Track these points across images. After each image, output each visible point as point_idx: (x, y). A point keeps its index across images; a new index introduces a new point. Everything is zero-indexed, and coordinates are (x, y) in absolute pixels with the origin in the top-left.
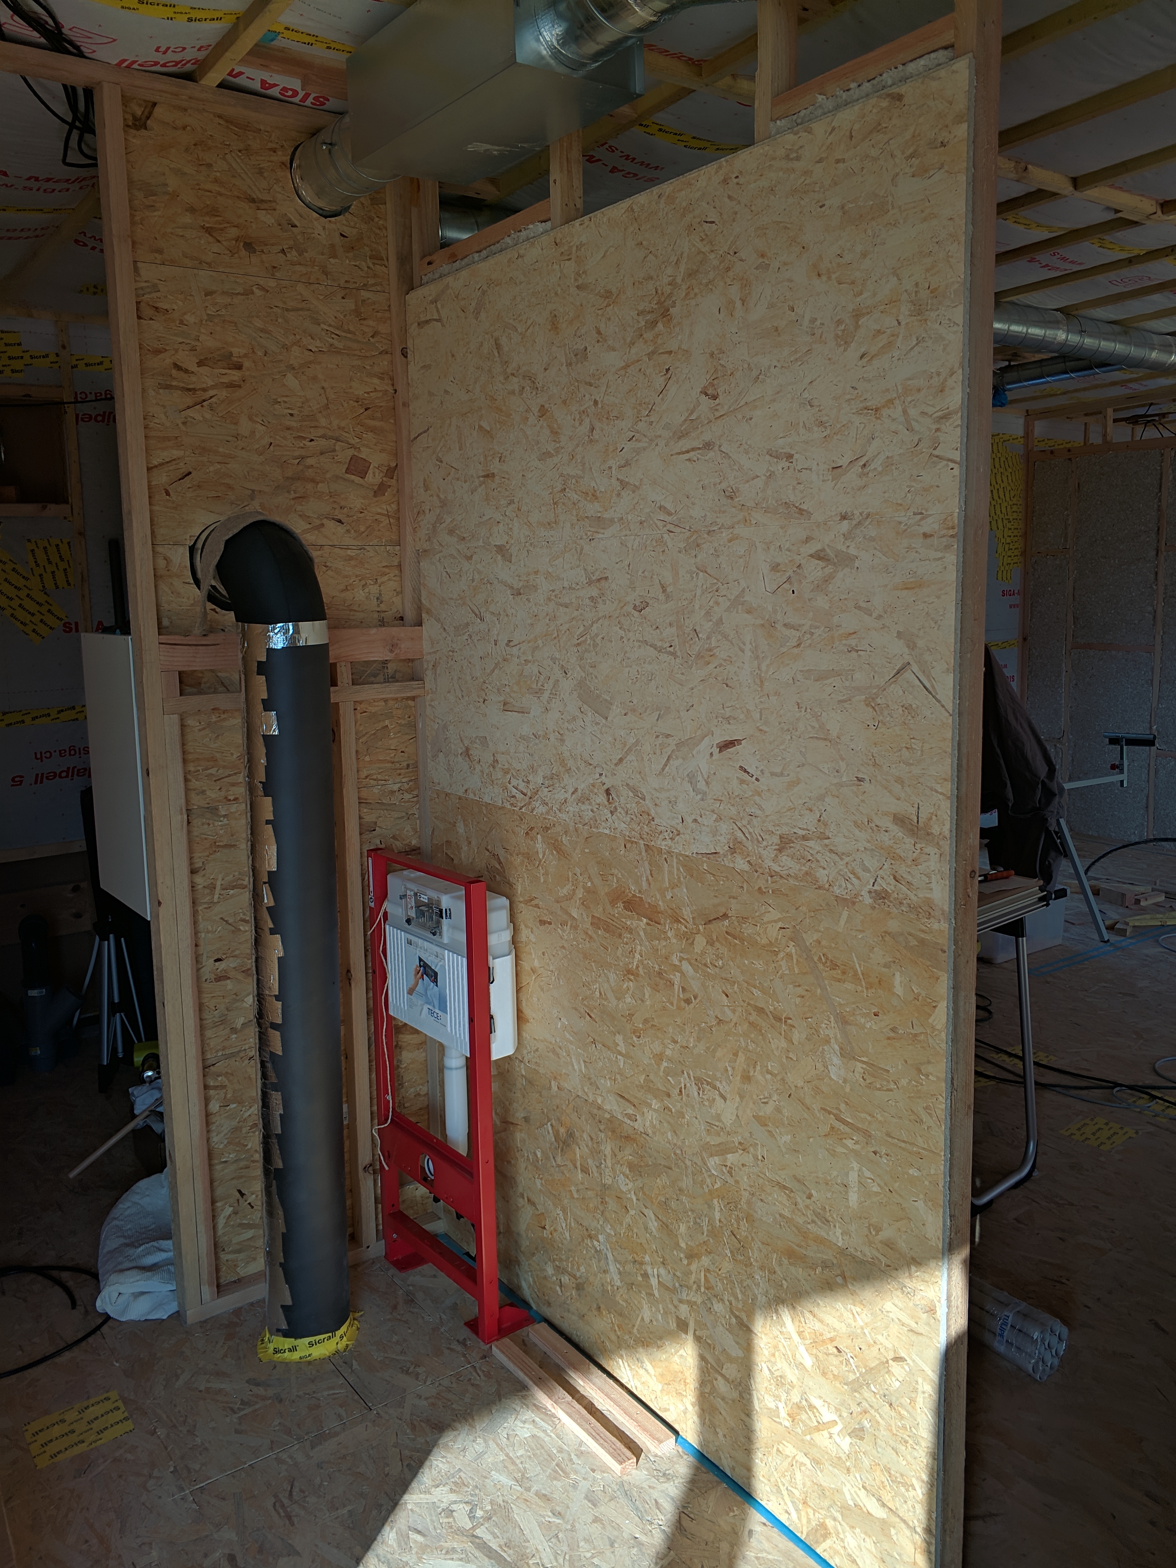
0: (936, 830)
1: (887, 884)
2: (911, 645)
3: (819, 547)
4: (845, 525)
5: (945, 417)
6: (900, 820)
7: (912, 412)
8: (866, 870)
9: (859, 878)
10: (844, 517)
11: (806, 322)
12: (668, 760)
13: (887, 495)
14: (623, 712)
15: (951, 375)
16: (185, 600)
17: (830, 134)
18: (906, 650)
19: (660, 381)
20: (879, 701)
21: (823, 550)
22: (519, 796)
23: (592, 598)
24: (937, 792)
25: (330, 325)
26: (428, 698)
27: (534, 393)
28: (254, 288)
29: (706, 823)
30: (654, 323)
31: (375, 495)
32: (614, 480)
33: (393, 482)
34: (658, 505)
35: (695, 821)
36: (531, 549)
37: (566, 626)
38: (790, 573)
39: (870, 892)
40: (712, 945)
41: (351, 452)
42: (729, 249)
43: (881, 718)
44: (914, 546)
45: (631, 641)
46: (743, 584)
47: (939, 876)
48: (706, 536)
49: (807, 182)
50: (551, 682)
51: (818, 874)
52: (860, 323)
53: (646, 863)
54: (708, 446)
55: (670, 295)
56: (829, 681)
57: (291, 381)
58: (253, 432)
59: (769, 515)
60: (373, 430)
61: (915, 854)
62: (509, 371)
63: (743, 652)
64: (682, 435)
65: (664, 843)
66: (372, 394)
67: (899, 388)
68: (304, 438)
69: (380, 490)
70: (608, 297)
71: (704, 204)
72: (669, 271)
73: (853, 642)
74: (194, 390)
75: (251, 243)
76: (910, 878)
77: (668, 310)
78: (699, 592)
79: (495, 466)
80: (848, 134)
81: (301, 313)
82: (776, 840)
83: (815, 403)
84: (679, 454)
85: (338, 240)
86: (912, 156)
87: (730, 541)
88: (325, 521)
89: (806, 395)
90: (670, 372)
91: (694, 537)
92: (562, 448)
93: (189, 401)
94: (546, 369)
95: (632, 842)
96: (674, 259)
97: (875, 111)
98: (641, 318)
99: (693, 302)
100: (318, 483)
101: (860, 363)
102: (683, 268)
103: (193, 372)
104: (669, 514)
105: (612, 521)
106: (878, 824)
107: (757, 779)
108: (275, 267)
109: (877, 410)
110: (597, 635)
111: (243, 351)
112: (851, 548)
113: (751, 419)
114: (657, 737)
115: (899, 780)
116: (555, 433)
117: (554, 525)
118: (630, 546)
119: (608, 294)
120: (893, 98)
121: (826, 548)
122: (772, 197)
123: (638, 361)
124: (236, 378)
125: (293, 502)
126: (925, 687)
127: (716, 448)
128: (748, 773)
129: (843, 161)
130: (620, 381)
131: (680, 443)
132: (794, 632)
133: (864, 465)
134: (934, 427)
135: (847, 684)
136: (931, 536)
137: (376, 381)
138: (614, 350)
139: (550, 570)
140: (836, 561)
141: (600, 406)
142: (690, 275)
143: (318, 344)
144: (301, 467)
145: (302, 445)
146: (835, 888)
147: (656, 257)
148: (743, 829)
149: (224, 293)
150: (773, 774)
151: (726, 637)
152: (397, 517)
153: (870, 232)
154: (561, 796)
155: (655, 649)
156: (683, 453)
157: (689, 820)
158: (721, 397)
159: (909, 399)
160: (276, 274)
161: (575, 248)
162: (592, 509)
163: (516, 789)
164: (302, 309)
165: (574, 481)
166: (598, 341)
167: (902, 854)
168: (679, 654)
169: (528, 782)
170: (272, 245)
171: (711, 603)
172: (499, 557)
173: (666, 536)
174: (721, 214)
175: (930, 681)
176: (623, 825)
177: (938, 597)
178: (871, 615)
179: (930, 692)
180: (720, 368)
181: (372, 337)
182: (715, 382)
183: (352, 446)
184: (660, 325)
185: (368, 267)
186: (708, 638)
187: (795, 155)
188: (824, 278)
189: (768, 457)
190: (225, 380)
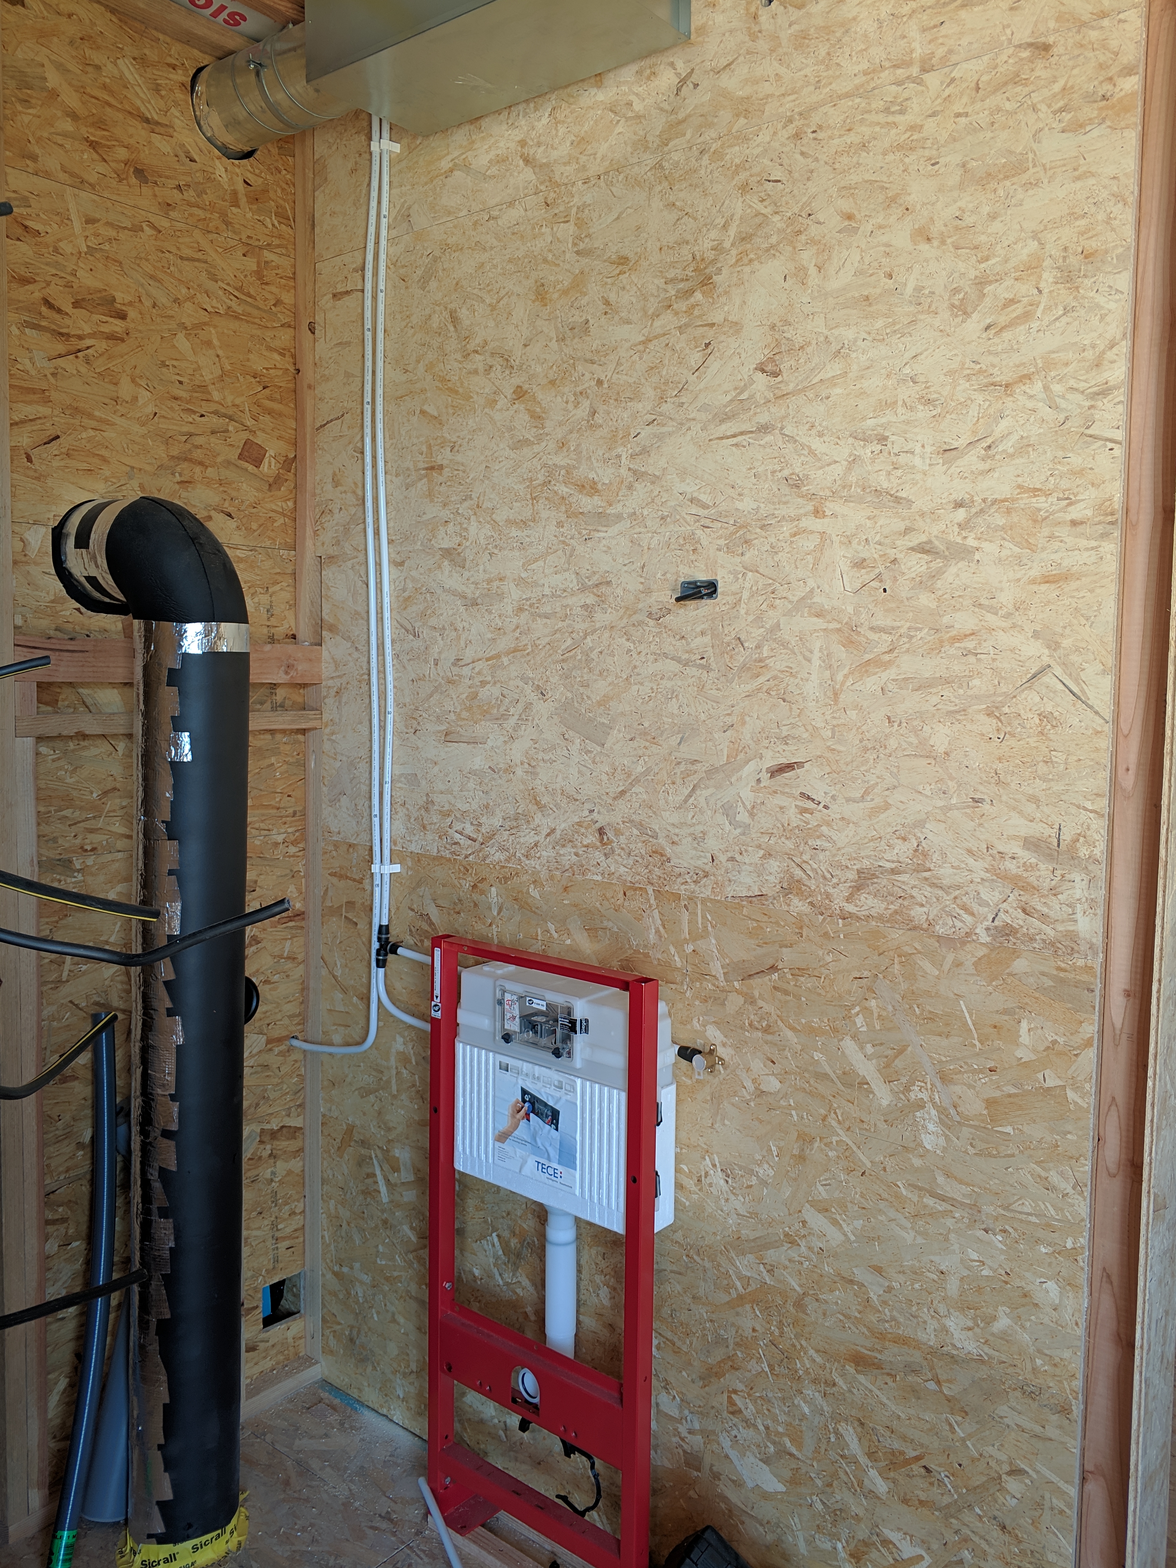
0: (1083, 852)
1: (1013, 917)
2: (1054, 645)
3: (923, 538)
4: (961, 514)
5: (1104, 392)
6: (1032, 844)
7: (1057, 388)
8: (983, 903)
9: (972, 914)
10: (959, 505)
11: (909, 290)
12: (693, 789)
13: (1020, 480)
14: (628, 737)
15: (1112, 347)
16: (43, 594)
17: (948, 85)
18: (1046, 651)
19: (695, 358)
20: (1006, 710)
21: (930, 542)
22: (463, 841)
23: (585, 607)
24: (1085, 809)
25: (228, 284)
26: (327, 731)
27: (507, 372)
28: (144, 225)
29: (747, 861)
30: (690, 292)
31: (270, 490)
32: (623, 471)
33: (290, 476)
34: (689, 496)
35: (732, 859)
36: (496, 551)
37: (547, 640)
38: (881, 569)
39: (987, 929)
40: (753, 1002)
41: (245, 435)
42: (801, 211)
43: (1009, 729)
44: (1057, 534)
45: (643, 654)
46: (811, 583)
47: (1086, 906)
48: (758, 530)
49: (914, 137)
50: (520, 706)
51: (912, 913)
52: (985, 291)
53: (656, 913)
54: (764, 429)
55: (714, 261)
56: (934, 690)
57: (182, 343)
58: (135, 399)
59: (852, 504)
60: (270, 412)
61: (1053, 883)
62: (471, 347)
63: (809, 661)
64: (727, 418)
65: (683, 887)
66: (271, 371)
67: (1039, 361)
68: (194, 412)
69: (275, 483)
70: (622, 264)
71: (766, 161)
72: (713, 234)
73: (970, 644)
74: (68, 335)
75: (142, 170)
76: (1045, 910)
77: (711, 278)
78: (746, 595)
79: (444, 456)
80: (973, 85)
81: (196, 264)
82: (852, 875)
83: (921, 379)
84: (722, 438)
85: (240, 187)
86: (1061, 110)
87: (795, 535)
88: (213, 513)
89: (907, 370)
90: (711, 347)
91: (741, 532)
92: (547, 435)
93: (61, 348)
94: (525, 345)
95: (636, 889)
96: (720, 221)
97: (1011, 61)
98: (669, 287)
99: (747, 269)
100: (207, 467)
101: (984, 335)
102: (732, 231)
103: (67, 314)
104: (705, 506)
105: (619, 517)
106: (1001, 849)
107: (826, 807)
108: (169, 205)
109: (1007, 386)
110: (592, 649)
111: (128, 298)
112: (970, 539)
113: (828, 398)
114: (679, 763)
115: (1034, 800)
116: (537, 418)
117: (532, 524)
118: (645, 544)
119: (623, 260)
120: (1037, 48)
121: (933, 539)
122: (864, 154)
123: (664, 335)
124: (118, 329)
125: (177, 487)
126: (1071, 692)
127: (777, 431)
128: (813, 800)
129: (966, 115)
130: (636, 357)
131: (724, 427)
132: (885, 637)
133: (989, 447)
134: (1087, 404)
135: (961, 691)
136: (1082, 523)
137: (277, 357)
138: (629, 322)
139: (524, 575)
140: (947, 553)
141: (606, 386)
142: (743, 239)
143: (214, 303)
144: (188, 446)
145: (191, 420)
146: (938, 927)
147: (695, 219)
148: (804, 866)
149: (108, 224)
150: (848, 800)
151: (785, 645)
152: (294, 517)
153: (1001, 192)
154: (531, 839)
155: (679, 662)
156: (728, 438)
157: (723, 858)
158: (785, 375)
159: (1053, 374)
160: (171, 213)
161: (574, 210)
162: (588, 503)
163: (461, 833)
164: (198, 260)
165: (563, 472)
166: (606, 313)
167: (1035, 883)
168: (714, 666)
169: (480, 825)
170: (167, 177)
171: (764, 607)
172: (446, 563)
173: (699, 532)
174: (790, 172)
175: (1078, 684)
176: (622, 870)
177: (1092, 591)
178: (996, 614)
179: (1078, 698)
180: (784, 341)
181: (274, 305)
182: (777, 357)
183: (247, 429)
184: (698, 296)
185: (273, 225)
186: (758, 647)
187: (898, 108)
188: (936, 243)
189: (851, 440)
190: (105, 329)
